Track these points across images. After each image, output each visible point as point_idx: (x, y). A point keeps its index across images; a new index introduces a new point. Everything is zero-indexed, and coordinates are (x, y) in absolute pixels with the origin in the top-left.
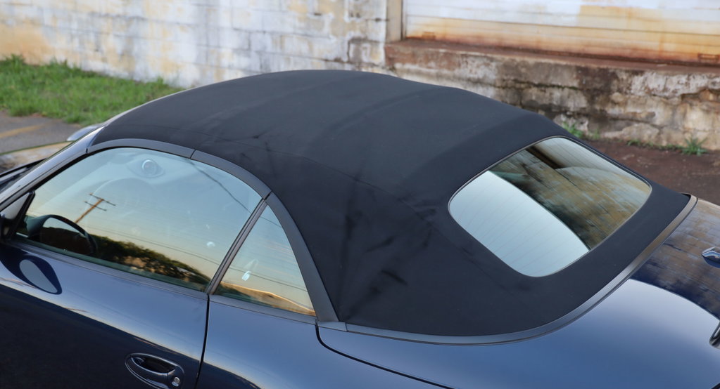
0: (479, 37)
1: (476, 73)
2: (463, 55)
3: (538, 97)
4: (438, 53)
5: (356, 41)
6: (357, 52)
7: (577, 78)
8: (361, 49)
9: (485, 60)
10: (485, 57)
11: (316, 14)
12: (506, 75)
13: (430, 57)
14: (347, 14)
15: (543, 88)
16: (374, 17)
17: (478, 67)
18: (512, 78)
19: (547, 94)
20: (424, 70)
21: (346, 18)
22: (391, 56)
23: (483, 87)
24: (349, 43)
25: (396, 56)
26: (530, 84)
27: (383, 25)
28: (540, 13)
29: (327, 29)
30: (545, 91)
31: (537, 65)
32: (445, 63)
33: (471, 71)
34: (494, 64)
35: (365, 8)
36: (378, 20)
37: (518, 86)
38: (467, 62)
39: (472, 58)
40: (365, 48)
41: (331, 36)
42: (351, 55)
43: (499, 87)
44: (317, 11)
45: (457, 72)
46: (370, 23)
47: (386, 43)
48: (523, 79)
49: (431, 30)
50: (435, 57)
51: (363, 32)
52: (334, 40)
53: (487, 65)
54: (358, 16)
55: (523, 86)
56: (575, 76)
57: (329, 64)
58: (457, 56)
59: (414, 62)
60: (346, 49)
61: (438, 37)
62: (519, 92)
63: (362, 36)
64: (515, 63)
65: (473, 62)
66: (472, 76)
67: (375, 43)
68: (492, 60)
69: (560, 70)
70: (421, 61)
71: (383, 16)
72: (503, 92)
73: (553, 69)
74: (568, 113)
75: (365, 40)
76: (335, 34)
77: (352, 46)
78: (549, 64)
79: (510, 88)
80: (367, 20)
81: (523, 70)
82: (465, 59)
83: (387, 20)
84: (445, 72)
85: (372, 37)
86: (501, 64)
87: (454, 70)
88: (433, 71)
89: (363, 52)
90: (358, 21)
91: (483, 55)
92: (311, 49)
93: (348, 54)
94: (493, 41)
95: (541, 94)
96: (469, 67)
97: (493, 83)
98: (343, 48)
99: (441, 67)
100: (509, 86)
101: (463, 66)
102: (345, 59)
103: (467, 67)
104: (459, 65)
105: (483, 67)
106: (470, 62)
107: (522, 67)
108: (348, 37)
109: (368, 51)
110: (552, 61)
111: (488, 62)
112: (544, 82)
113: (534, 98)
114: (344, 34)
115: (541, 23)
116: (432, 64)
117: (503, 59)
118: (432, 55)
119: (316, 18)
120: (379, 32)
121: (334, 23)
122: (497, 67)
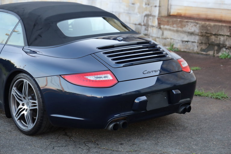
0: (198, 15)
1: (191, 29)
2: (187, 22)
3: (215, 40)
4: (177, 21)
5: (147, 16)
6: (147, 21)
7: (229, 31)
9: (195, 24)
10: (195, 22)
11: (133, 4)
12: (203, 30)
13: (174, 22)
14: (144, 4)
15: (217, 36)
16: (154, 5)
17: (192, 27)
18: (205, 31)
19: (218, 39)
20: (172, 28)
21: (144, 6)
22: (159, 22)
23: (194, 36)
24: (144, 17)
25: (162, 22)
26: (212, 34)
27: (157, 8)
28: (223, 4)
29: (136, 11)
30: (217, 37)
31: (215, 26)
32: (179, 25)
33: (189, 28)
34: (198, 25)
35: (151, 1)
36: (156, 6)
37: (207, 35)
38: (188, 25)
39: (190, 23)
40: (150, 19)
41: (138, 14)
42: (145, 22)
43: (200, 36)
44: (133, 3)
45: (184, 29)
47: (159, 16)
48: (209, 32)
49: (180, 12)
50: (176, 22)
51: (150, 12)
52: (139, 15)
53: (195, 26)
54: (148, 5)
55: (209, 35)
56: (228, 30)
57: (136, 26)
58: (184, 22)
59: (168, 25)
61: (183, 15)
62: (208, 38)
63: (149, 13)
64: (206, 25)
65: (190, 24)
66: (190, 31)
67: (154, 16)
68: (197, 23)
69: (223, 27)
70: (170, 25)
71: (158, 5)
72: (201, 38)
73: (220, 27)
74: (226, 47)
75: (150, 15)
76: (139, 13)
77: (146, 18)
78: (219, 25)
79: (204, 36)
80: (151, 7)
81: (209, 28)
82: (187, 23)
83: (159, 6)
84: (180, 29)
85: (153, 14)
86: (201, 25)
87: (183, 28)
88: (175, 29)
89: (150, 21)
90: (148, 7)
91: (194, 21)
92: (130, 20)
93: (144, 21)
94: (204, 16)
95: (216, 38)
96: (189, 27)
97: (197, 34)
98: (142, 19)
99: (178, 27)
100: (204, 35)
101: (186, 26)
102: (143, 24)
103: (188, 27)
104: (185, 26)
105: (194, 27)
106: (189, 24)
107: (209, 26)
108: (144, 14)
109: (152, 20)
110: (220, 24)
111: (196, 24)
112: (217, 33)
113: (213, 40)
114: (143, 13)
115: (222, 8)
116: (175, 26)
117: (202, 23)
118: (175, 21)
119: (133, 5)
120: (156, 12)
121: (140, 8)
122: (199, 27)
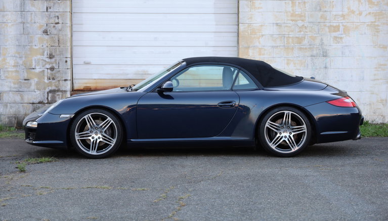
5: (52, 91)
6: (54, 97)
8: (56, 95)
11: (25, 80)
14: (46, 78)
16: (64, 79)
21: (46, 81)
24: (48, 93)
27: (69, 83)
29: (33, 87)
35: (57, 75)
36: (66, 80)
40: (59, 95)
41: (36, 91)
42: (49, 99)
44: (26, 78)
46: (61, 82)
47: (71, 91)
49: (88, 85)
51: (57, 87)
52: (38, 92)
54: (53, 79)
57: (35, 105)
60: (46, 97)
63: (57, 89)
67: (65, 91)
71: (69, 78)
75: (58, 91)
76: (38, 89)
77: (50, 94)
80: (59, 81)
85: (63, 89)
89: (57, 97)
90: (54, 81)
92: (22, 98)
98: (44, 96)
102: (46, 102)
108: (47, 90)
109: (60, 96)
114: (45, 89)
119: (26, 81)
120: (67, 86)
121: (37, 84)
